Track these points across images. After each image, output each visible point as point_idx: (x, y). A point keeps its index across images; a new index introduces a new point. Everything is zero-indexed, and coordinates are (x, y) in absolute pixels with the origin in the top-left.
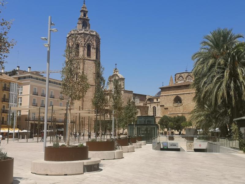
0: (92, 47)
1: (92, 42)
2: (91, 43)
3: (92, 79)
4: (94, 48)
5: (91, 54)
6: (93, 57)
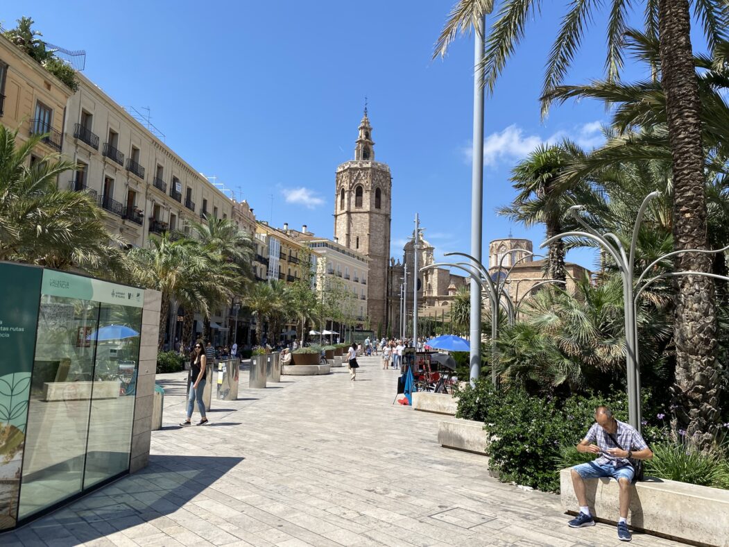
0: (382, 192)
2: (382, 186)
3: (382, 247)
4: (386, 194)
5: (382, 204)
6: (383, 210)
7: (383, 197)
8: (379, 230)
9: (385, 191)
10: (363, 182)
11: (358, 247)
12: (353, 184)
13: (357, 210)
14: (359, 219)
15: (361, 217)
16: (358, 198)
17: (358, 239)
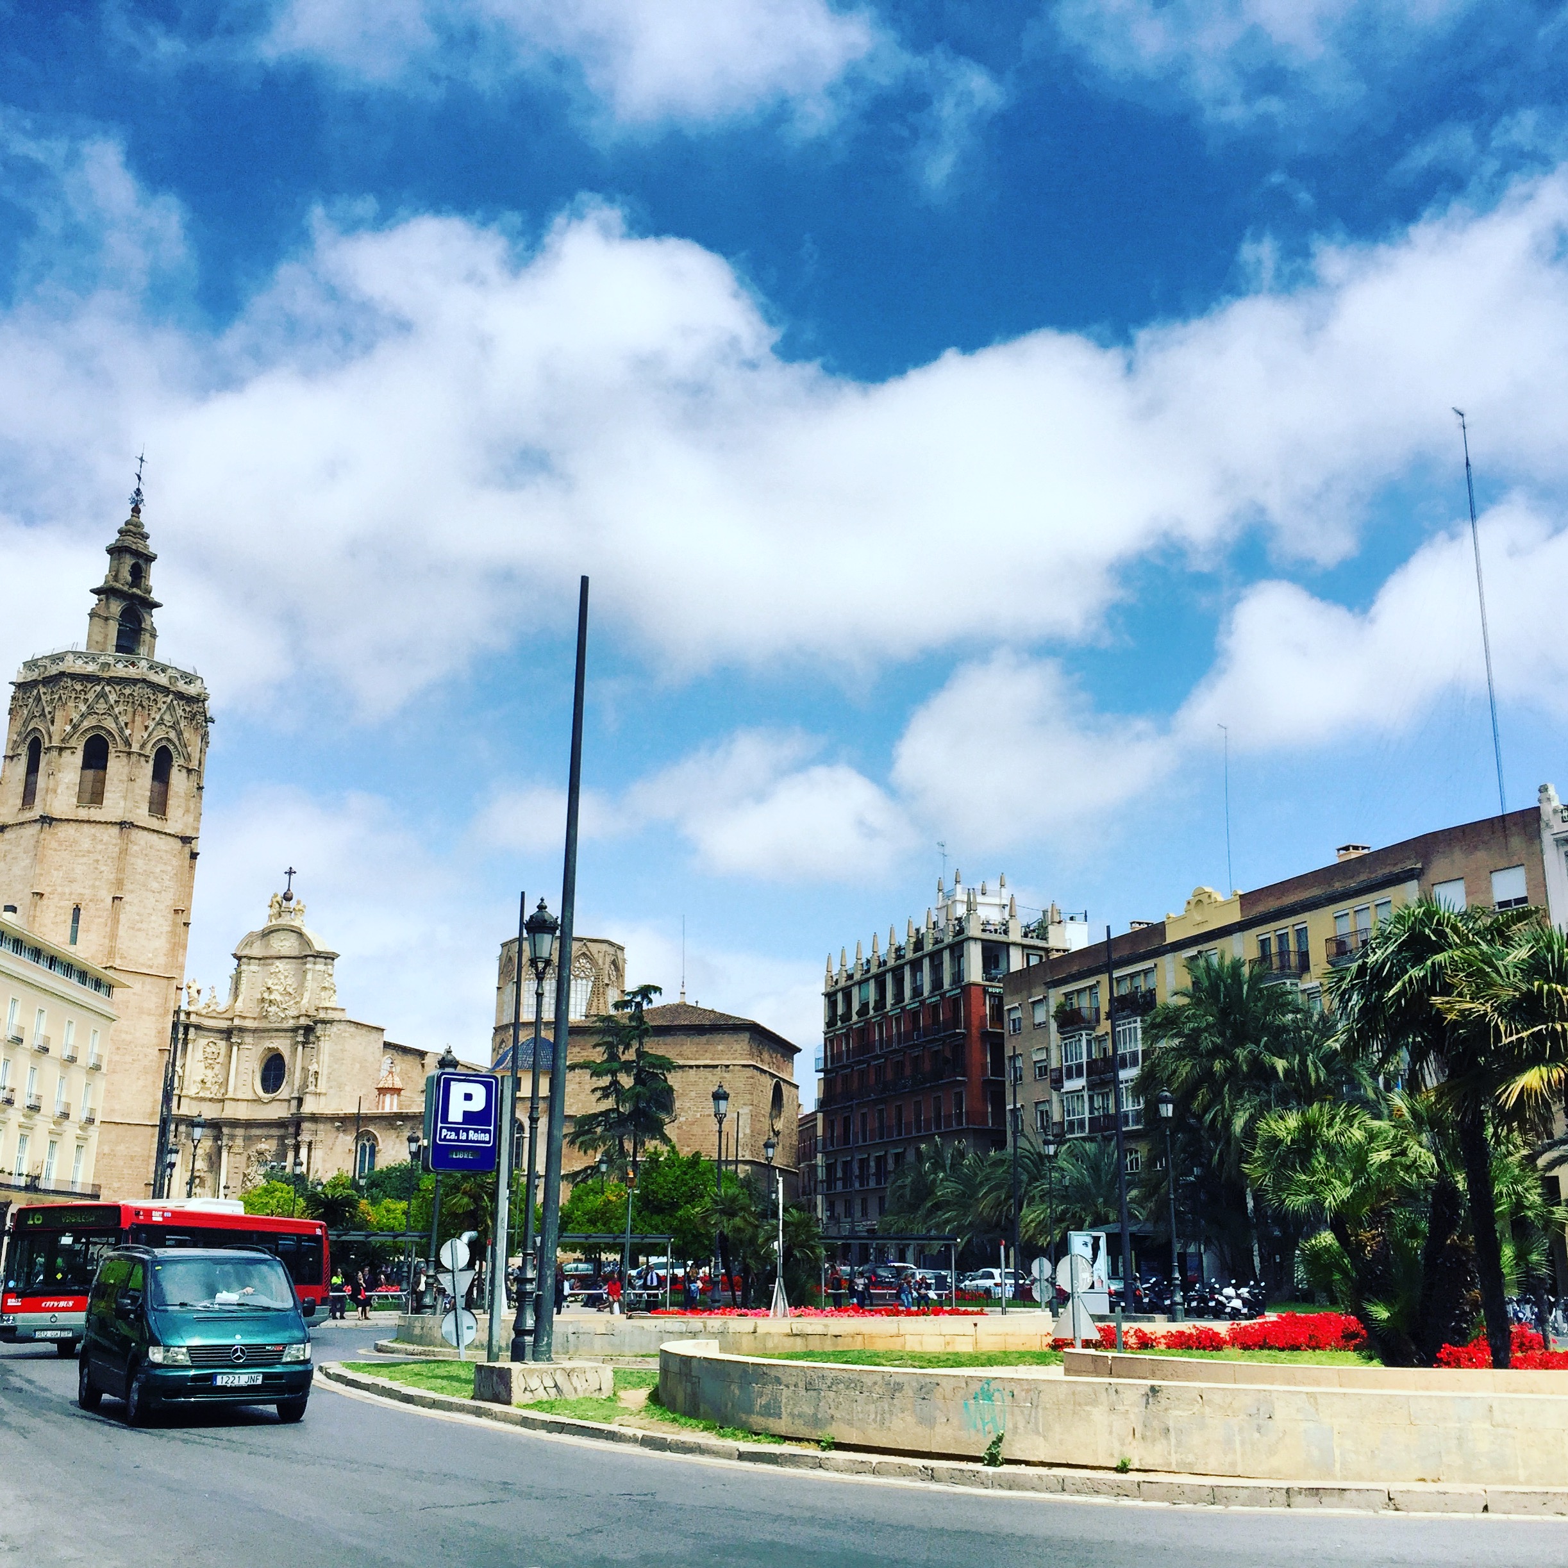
0: (177, 761)
1: (180, 734)
2: (177, 743)
3: (161, 944)
4: (189, 771)
5: (172, 802)
6: (176, 821)
7: (178, 780)
8: (155, 885)
9: (188, 758)
10: (110, 724)
11: (74, 940)
12: (75, 727)
13: (83, 814)
14: (86, 844)
15: (94, 838)
16: (90, 773)
17: (77, 910)
